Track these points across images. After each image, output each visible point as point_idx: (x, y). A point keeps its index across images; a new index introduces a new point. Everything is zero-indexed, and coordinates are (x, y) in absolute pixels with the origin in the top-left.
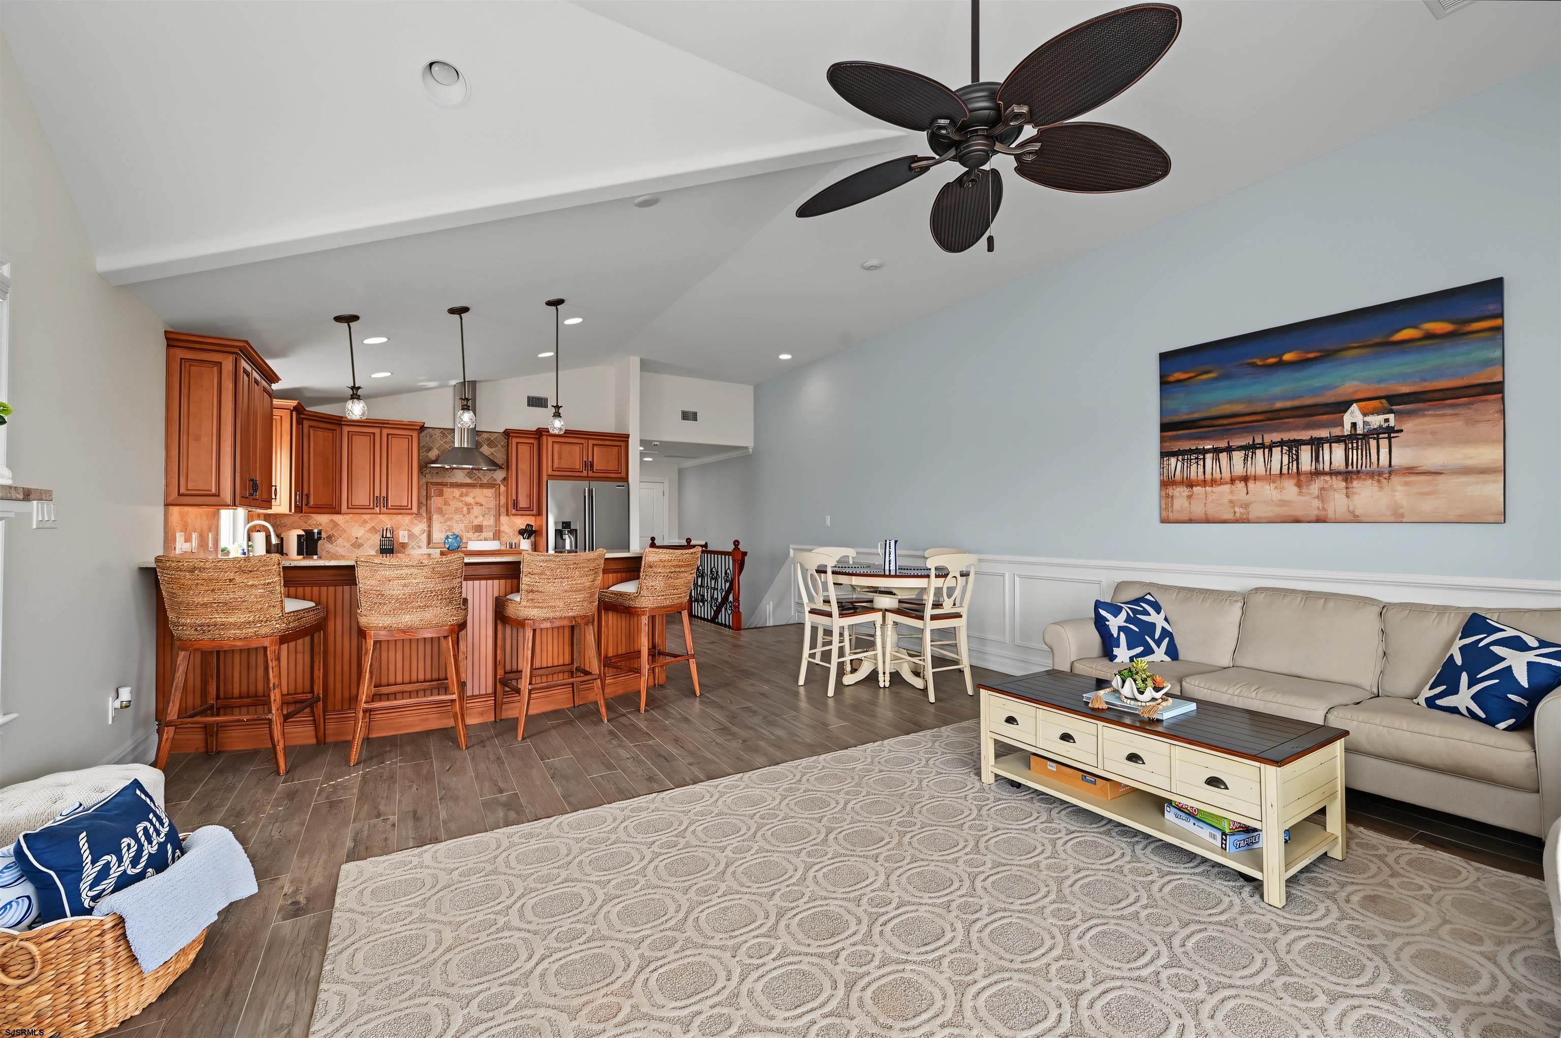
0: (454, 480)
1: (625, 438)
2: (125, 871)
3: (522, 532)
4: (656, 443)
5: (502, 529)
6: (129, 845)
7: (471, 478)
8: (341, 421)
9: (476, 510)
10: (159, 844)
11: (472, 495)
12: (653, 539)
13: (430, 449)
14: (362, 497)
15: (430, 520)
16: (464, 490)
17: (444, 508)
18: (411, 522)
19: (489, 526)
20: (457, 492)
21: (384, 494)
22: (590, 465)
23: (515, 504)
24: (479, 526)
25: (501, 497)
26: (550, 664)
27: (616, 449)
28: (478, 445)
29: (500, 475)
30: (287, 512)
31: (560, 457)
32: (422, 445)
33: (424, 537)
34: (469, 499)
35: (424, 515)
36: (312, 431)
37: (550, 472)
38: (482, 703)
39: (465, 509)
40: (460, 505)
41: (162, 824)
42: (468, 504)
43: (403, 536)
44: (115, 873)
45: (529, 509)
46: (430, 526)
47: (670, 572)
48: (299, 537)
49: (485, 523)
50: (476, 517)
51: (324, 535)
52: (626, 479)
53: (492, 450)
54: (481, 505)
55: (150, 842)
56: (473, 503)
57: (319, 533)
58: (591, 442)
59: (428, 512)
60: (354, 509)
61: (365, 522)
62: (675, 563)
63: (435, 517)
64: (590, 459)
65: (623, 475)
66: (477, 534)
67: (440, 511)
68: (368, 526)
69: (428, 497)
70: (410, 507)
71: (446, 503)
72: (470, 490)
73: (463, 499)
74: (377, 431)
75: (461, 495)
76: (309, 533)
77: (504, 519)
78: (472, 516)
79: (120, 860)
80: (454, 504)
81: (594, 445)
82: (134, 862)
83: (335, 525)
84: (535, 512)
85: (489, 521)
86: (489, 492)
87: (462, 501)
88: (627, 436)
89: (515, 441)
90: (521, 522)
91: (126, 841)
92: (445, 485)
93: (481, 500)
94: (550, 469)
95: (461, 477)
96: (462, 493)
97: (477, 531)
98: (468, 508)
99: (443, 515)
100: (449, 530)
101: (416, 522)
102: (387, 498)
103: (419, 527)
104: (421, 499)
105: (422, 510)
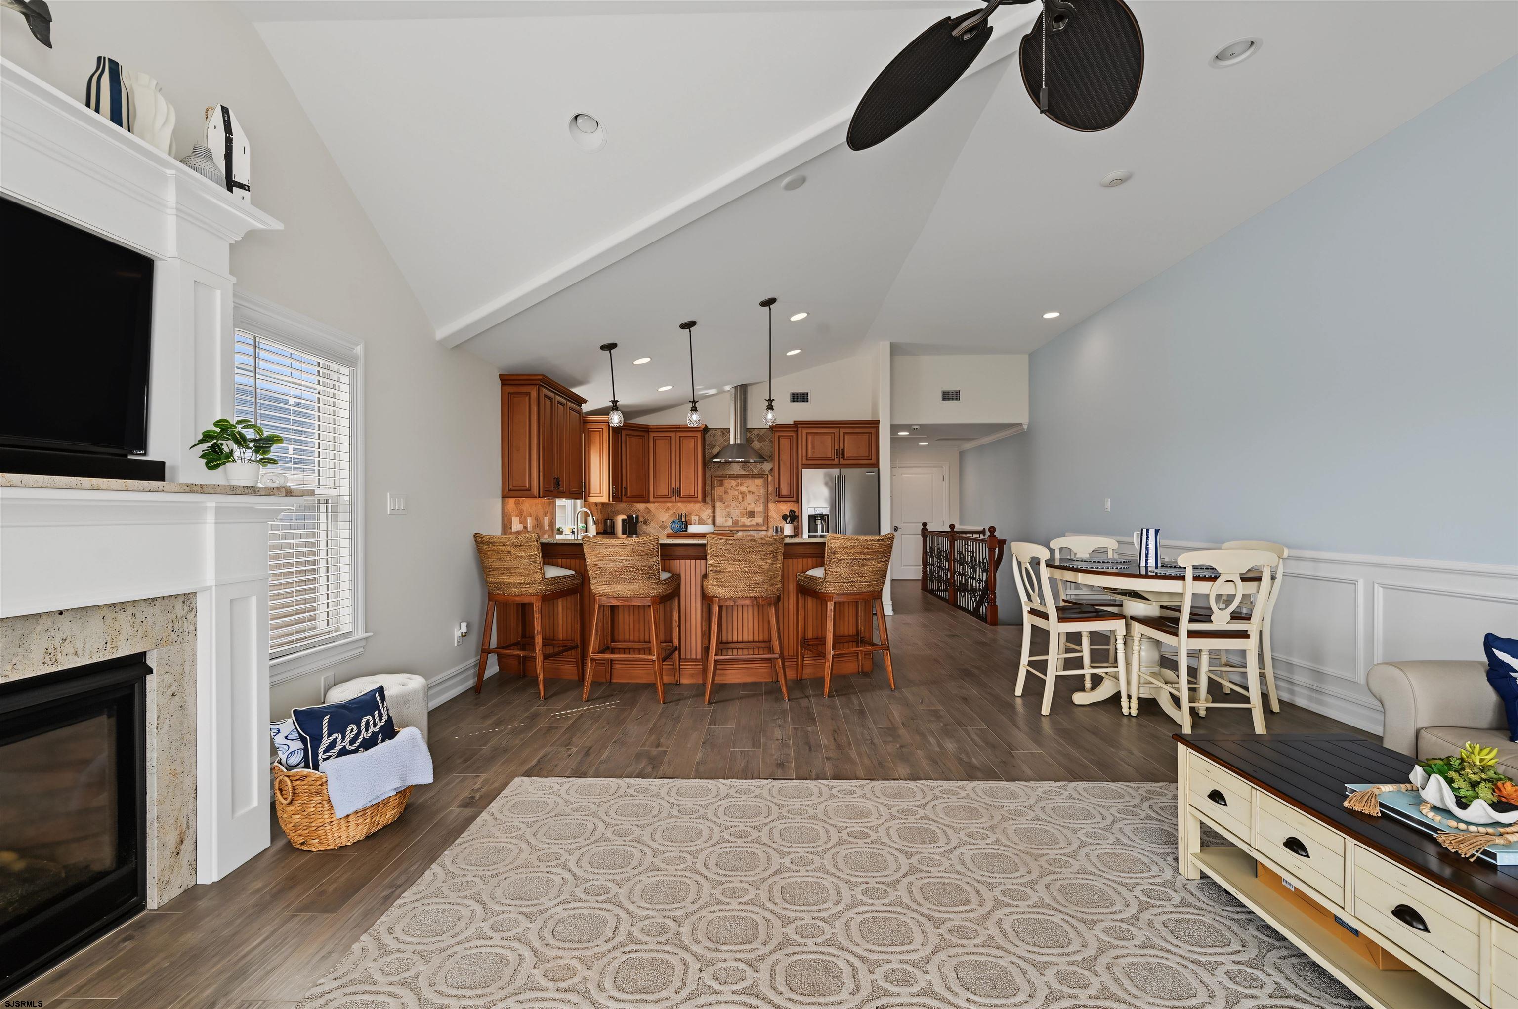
0: (731, 472)
1: (875, 424)
2: (345, 746)
3: (785, 517)
4: (915, 427)
5: (770, 514)
6: (352, 729)
7: (744, 470)
8: (649, 428)
9: (749, 498)
10: (373, 733)
11: (745, 485)
12: (925, 524)
13: (713, 447)
14: (663, 490)
15: (714, 507)
16: (739, 481)
17: (724, 496)
18: (700, 509)
19: (759, 512)
20: (733, 483)
21: (678, 486)
22: (841, 453)
23: (778, 492)
25: (769, 486)
26: (751, 639)
27: (866, 437)
28: (749, 441)
29: (767, 466)
30: (607, 501)
31: (813, 448)
32: (707, 443)
33: (710, 521)
34: (744, 489)
35: (709, 502)
36: (628, 438)
37: (805, 462)
38: (693, 667)
39: (740, 497)
40: (736, 493)
41: (380, 720)
42: (742, 493)
44: (339, 747)
45: (789, 496)
46: (714, 512)
47: (855, 559)
48: (623, 520)
49: (756, 509)
50: (749, 504)
51: (641, 519)
52: (876, 465)
53: (761, 444)
54: (753, 493)
55: (367, 730)
56: (747, 492)
57: (637, 517)
58: (842, 431)
59: (713, 500)
60: (658, 498)
61: (668, 509)
62: (859, 550)
63: (718, 504)
64: (841, 447)
65: (873, 461)
66: (750, 519)
67: (721, 500)
68: (671, 512)
69: (712, 488)
70: (696, 496)
71: (726, 493)
72: (743, 481)
73: (738, 488)
74: (672, 434)
75: (737, 485)
76: (630, 517)
77: (771, 506)
78: (744, 504)
79: (343, 738)
80: (732, 493)
81: (844, 434)
82: (352, 742)
83: (648, 511)
84: (794, 499)
85: (760, 508)
86: (759, 482)
87: (737, 490)
88: (877, 422)
89: (777, 434)
90: (785, 508)
91: (352, 726)
92: (725, 477)
93: (753, 489)
94: (804, 458)
95: (736, 469)
96: (738, 483)
97: (750, 517)
98: (742, 496)
99: (724, 503)
100: (728, 515)
101: (704, 508)
102: (680, 489)
103: (706, 513)
104: (708, 490)
105: (708, 499)
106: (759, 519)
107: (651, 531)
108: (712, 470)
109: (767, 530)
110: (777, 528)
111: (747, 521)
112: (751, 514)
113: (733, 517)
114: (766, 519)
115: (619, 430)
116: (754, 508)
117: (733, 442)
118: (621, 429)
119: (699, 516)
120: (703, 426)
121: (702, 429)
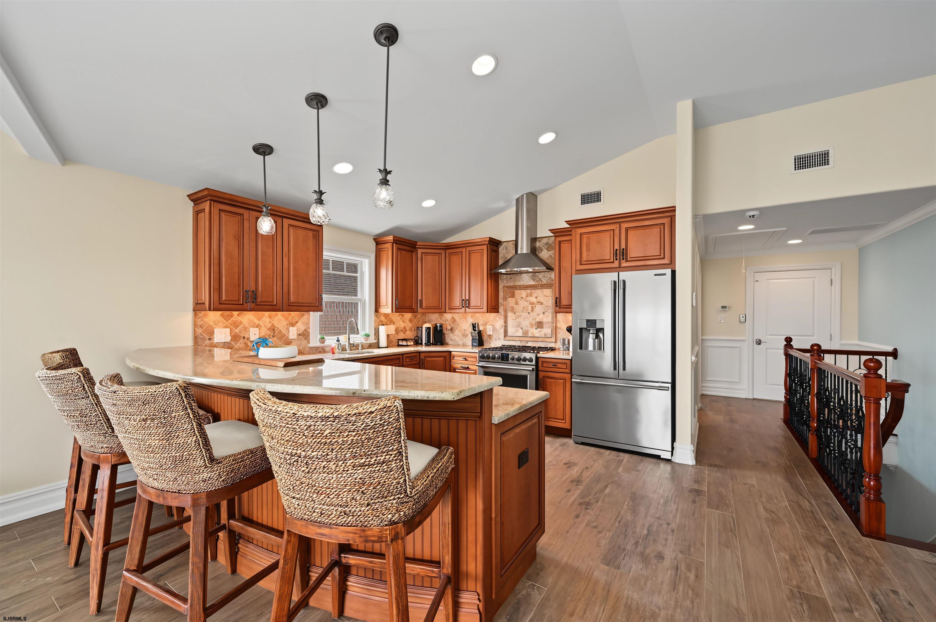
0: (521, 283)
1: (670, 212)
5: (558, 325)
7: (534, 280)
9: (538, 308)
11: (535, 295)
13: (505, 259)
14: (457, 302)
15: (506, 317)
16: (529, 291)
17: (515, 306)
18: (495, 318)
19: (548, 322)
20: (524, 293)
21: (468, 297)
22: (623, 254)
23: (558, 302)
24: (540, 322)
27: (656, 230)
28: (535, 250)
32: (500, 256)
33: (502, 331)
34: (533, 299)
35: (502, 312)
37: (578, 267)
39: (530, 308)
40: (526, 304)
42: (532, 303)
43: (489, 330)
45: (570, 307)
46: (506, 322)
49: (545, 320)
50: (538, 315)
51: (444, 327)
54: (542, 304)
56: (536, 302)
58: (625, 226)
59: (505, 311)
60: (454, 309)
61: (463, 319)
63: (510, 314)
64: (623, 247)
66: (538, 330)
67: (513, 311)
69: (505, 299)
71: (517, 303)
72: (533, 291)
73: (528, 298)
74: (463, 250)
75: (527, 296)
78: (534, 314)
80: (522, 303)
81: (627, 228)
83: (454, 320)
85: (547, 318)
86: (548, 292)
87: (527, 301)
88: (672, 210)
92: (515, 287)
93: (541, 299)
94: (578, 263)
95: (526, 280)
96: (527, 294)
97: (538, 327)
98: (532, 307)
99: (515, 313)
100: (518, 326)
101: (497, 318)
102: (469, 300)
103: (499, 323)
104: (501, 301)
105: (501, 309)
106: (547, 330)
107: (455, 337)
108: (505, 281)
109: (556, 342)
110: (564, 340)
111: (536, 332)
112: (540, 325)
113: (523, 328)
114: (555, 330)
115: (413, 249)
116: (542, 319)
117: (519, 252)
118: (416, 248)
119: (493, 325)
120: (488, 239)
121: (487, 242)
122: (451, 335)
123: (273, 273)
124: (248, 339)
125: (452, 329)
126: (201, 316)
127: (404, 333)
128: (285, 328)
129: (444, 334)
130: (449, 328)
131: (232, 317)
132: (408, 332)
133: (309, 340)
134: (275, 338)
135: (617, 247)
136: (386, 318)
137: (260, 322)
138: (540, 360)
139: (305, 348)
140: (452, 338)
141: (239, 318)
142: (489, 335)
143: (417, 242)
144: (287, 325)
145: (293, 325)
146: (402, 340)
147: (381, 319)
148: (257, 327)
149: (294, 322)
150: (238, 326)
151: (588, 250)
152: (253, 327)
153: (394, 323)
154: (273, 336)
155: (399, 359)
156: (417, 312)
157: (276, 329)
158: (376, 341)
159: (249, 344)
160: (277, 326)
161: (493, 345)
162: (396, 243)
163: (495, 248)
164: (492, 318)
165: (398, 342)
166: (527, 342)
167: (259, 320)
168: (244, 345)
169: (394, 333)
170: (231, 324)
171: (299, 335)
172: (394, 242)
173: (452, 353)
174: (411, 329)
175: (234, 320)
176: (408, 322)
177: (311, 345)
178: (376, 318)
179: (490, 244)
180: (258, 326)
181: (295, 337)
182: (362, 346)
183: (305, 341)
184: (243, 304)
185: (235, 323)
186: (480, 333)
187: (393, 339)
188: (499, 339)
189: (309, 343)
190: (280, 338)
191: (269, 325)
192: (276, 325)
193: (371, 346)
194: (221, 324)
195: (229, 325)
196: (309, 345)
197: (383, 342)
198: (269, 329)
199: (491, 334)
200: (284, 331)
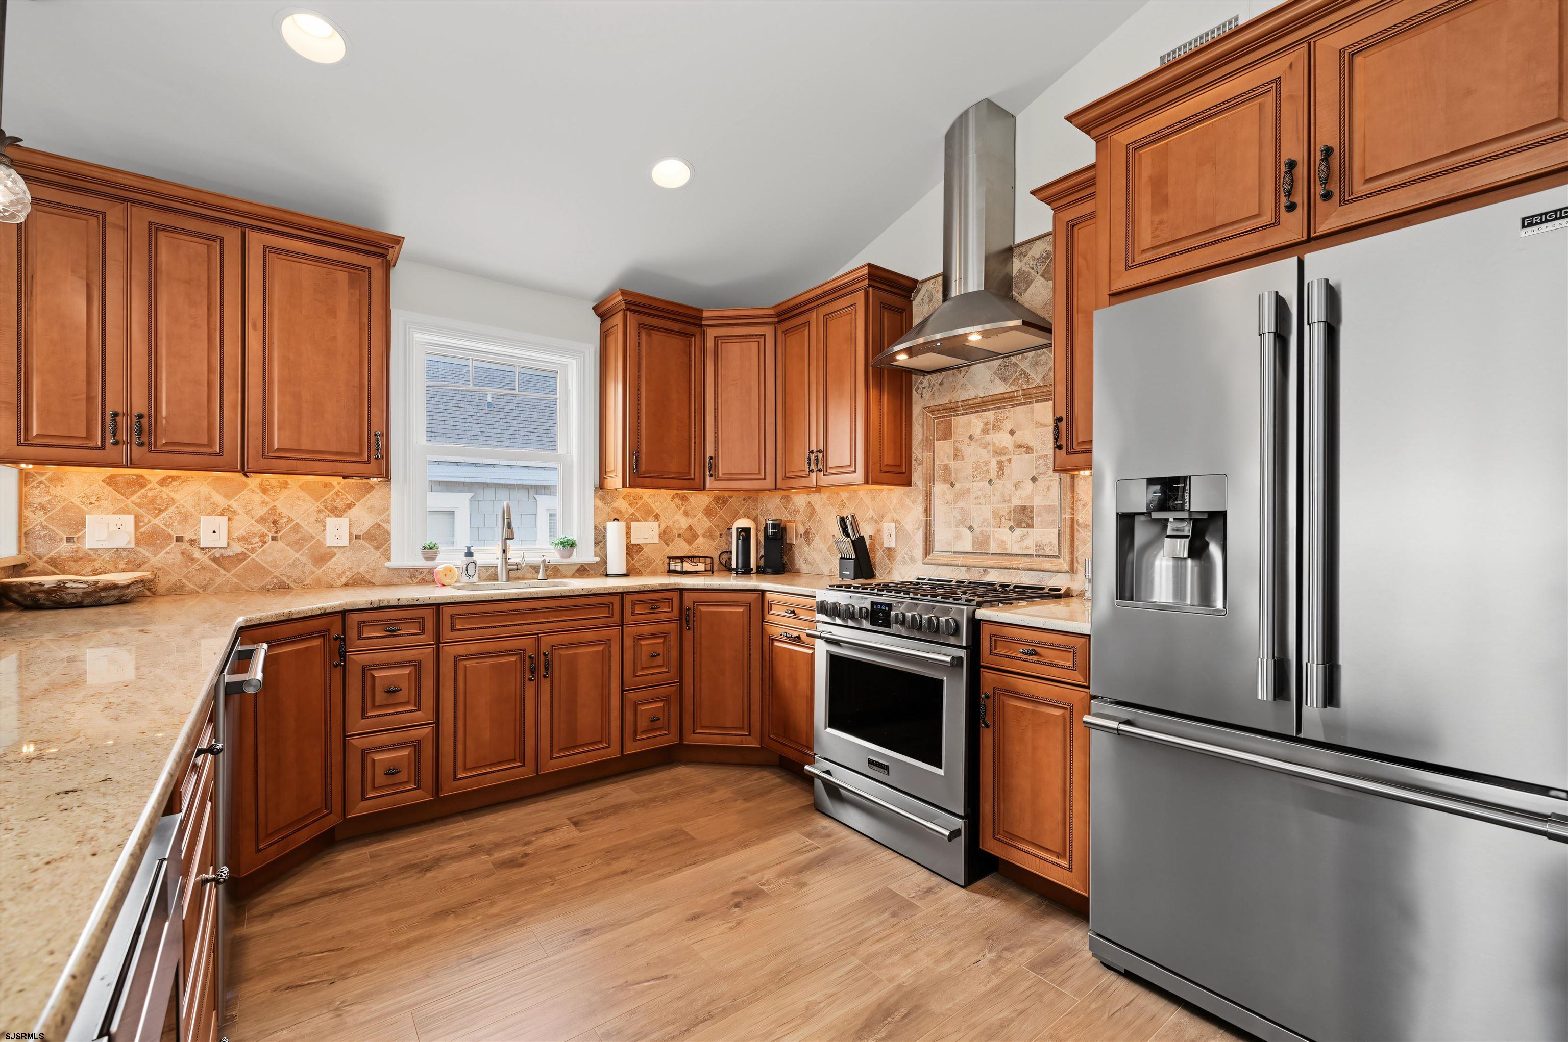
0: (969, 393)
5: (1081, 516)
7: (1005, 379)
9: (1020, 466)
11: (1008, 426)
15: (928, 496)
16: (990, 415)
17: (953, 464)
18: (902, 502)
19: (1049, 509)
20: (975, 422)
24: (1024, 508)
33: (919, 537)
34: (1002, 439)
35: (920, 485)
39: (994, 465)
40: (984, 454)
42: (999, 451)
43: (888, 536)
46: (928, 511)
49: (1037, 502)
50: (1017, 486)
54: (1029, 449)
56: (1011, 448)
59: (930, 480)
63: (939, 488)
66: (1019, 532)
67: (947, 477)
69: (926, 444)
71: (957, 455)
72: (1003, 413)
73: (988, 438)
75: (985, 431)
78: (1004, 486)
80: (971, 452)
85: (1045, 495)
87: (985, 446)
92: (952, 409)
93: (1026, 436)
95: (983, 381)
96: (987, 424)
97: (1019, 525)
98: (1000, 463)
99: (952, 485)
100: (962, 522)
101: (908, 502)
102: (825, 452)
103: (913, 515)
104: (917, 451)
105: (917, 476)
106: (1045, 534)
107: (814, 554)
108: (927, 394)
109: (1072, 571)
111: (1012, 540)
112: (1023, 516)
113: (975, 526)
114: (1070, 531)
115: (691, 329)
116: (1030, 497)
117: (955, 292)
118: (701, 326)
119: (896, 522)
120: (865, 271)
121: (866, 282)
122: (806, 549)
123: (210, 370)
124: (193, 542)
125: (807, 533)
126: (41, 482)
127: (690, 543)
128: (313, 520)
129: (791, 545)
130: (802, 530)
131: (142, 486)
132: (700, 540)
133: (388, 550)
134: (280, 544)
135: (1293, 149)
136: (631, 505)
137: (235, 505)
138: (985, 631)
139: (374, 570)
140: (809, 559)
141: (166, 490)
142: (889, 549)
143: (701, 311)
144: (320, 511)
145: (336, 512)
146: (682, 559)
147: (615, 505)
148: (223, 515)
149: (340, 504)
150: (161, 511)
151: (1161, 201)
152: (209, 514)
153: (657, 517)
154: (274, 539)
155: (609, 606)
156: (704, 489)
157: (285, 520)
158: (598, 559)
159: (197, 554)
160: (285, 512)
161: (896, 578)
162: (631, 310)
163: (898, 301)
164: (895, 501)
165: (669, 564)
166: (985, 569)
167: (227, 496)
168: (180, 557)
169: (656, 540)
170: (139, 506)
171: (357, 537)
172: (627, 309)
173: (769, 596)
174: (709, 534)
175: (150, 494)
176: (700, 515)
177: (395, 562)
178: (600, 504)
179: (874, 287)
180: (227, 512)
181: (345, 542)
182: (546, 569)
183: (378, 554)
184: (103, 448)
185: (153, 501)
186: (859, 544)
187: (652, 556)
188: (913, 560)
189: (389, 559)
190: (296, 543)
191: (261, 512)
192: (280, 509)
193: (582, 571)
194: (105, 504)
195: (131, 506)
196: (387, 564)
197: (616, 561)
198: (262, 520)
199: (893, 545)
200: (308, 528)
